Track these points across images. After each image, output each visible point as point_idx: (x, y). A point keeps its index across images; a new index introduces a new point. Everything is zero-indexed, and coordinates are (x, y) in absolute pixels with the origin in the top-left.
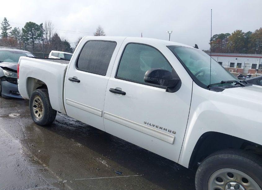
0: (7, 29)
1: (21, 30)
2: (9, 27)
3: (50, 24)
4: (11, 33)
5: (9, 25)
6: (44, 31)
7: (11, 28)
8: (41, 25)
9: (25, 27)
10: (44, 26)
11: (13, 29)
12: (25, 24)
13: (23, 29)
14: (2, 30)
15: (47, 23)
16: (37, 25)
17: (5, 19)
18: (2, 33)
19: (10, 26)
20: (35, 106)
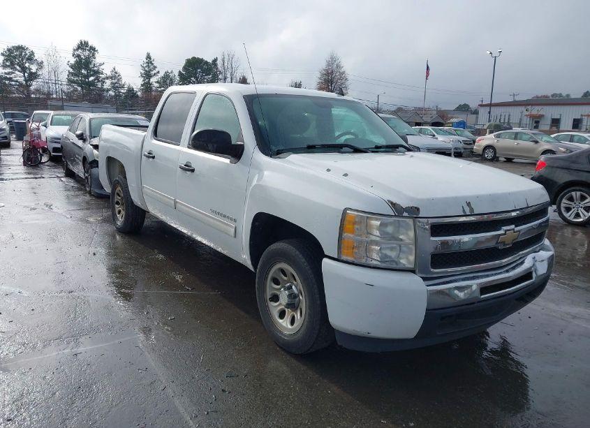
0: (151, 76)
1: (177, 74)
2: (155, 72)
3: (231, 58)
4: (157, 82)
5: (155, 67)
6: (221, 73)
7: (158, 72)
8: (215, 60)
9: (185, 68)
10: (219, 63)
11: (161, 74)
12: (183, 63)
13: (180, 74)
14: (143, 79)
15: (226, 57)
16: (206, 63)
17: (149, 57)
18: (142, 85)
19: (157, 70)
20: (118, 203)
